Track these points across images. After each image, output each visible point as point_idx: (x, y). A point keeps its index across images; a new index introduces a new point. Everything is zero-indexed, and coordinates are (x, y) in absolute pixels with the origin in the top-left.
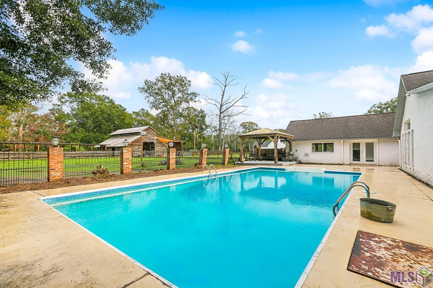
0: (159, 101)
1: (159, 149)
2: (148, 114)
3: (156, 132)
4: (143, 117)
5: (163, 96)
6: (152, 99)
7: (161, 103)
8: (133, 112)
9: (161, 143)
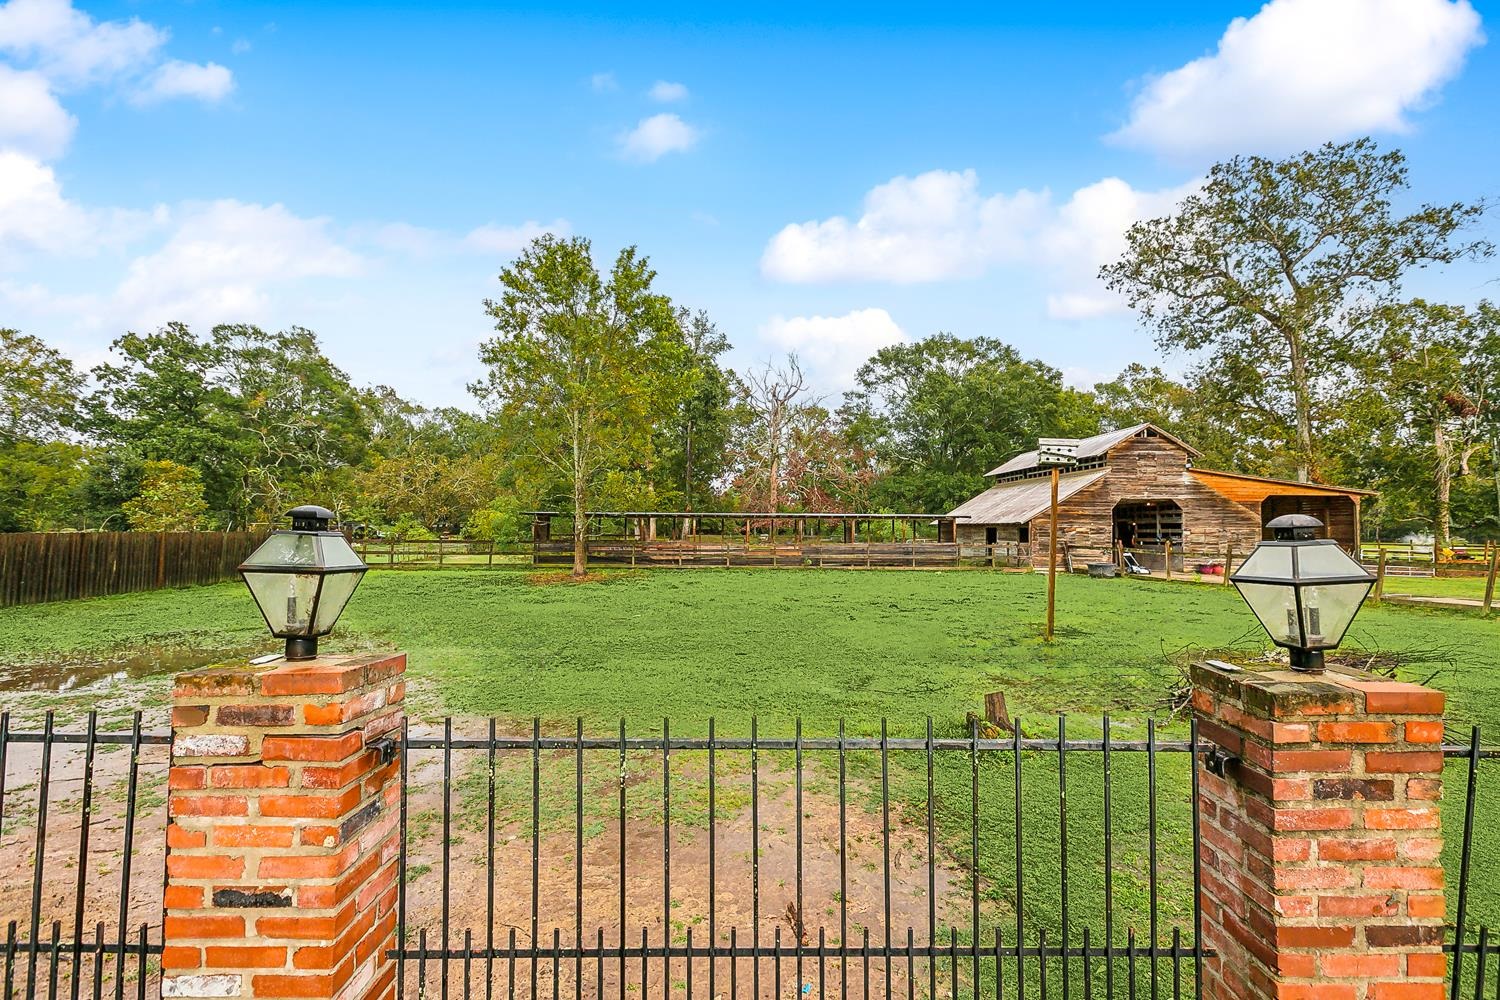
0: (1206, 304)
1: (1206, 534)
2: (1158, 385)
3: (1185, 450)
4: (1138, 401)
5: (1226, 275)
6: (1163, 301)
7: (1213, 311)
8: (1098, 387)
9: (1217, 505)
